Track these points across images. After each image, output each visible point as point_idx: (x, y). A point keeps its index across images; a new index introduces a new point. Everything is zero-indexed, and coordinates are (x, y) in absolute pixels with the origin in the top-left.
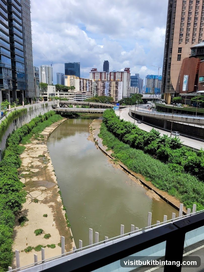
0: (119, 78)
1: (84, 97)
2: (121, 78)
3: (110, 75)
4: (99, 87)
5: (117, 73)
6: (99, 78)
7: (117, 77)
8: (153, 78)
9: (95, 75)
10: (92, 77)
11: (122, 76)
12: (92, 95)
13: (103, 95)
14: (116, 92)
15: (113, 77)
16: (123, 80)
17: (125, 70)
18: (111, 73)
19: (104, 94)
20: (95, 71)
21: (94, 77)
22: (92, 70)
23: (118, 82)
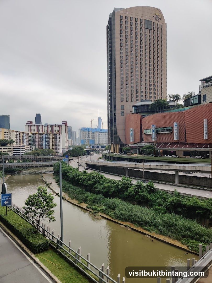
0: (57, 130)
1: (23, 150)
2: (60, 130)
3: (48, 128)
4: (37, 140)
5: (55, 126)
6: (36, 131)
7: (55, 130)
8: (87, 130)
9: (31, 127)
10: (28, 130)
11: (60, 129)
12: (31, 148)
13: (42, 148)
14: (56, 144)
15: (51, 130)
16: (61, 132)
17: (62, 123)
18: (49, 126)
19: (42, 146)
20: (31, 124)
21: (29, 130)
22: (27, 123)
23: (57, 135)
